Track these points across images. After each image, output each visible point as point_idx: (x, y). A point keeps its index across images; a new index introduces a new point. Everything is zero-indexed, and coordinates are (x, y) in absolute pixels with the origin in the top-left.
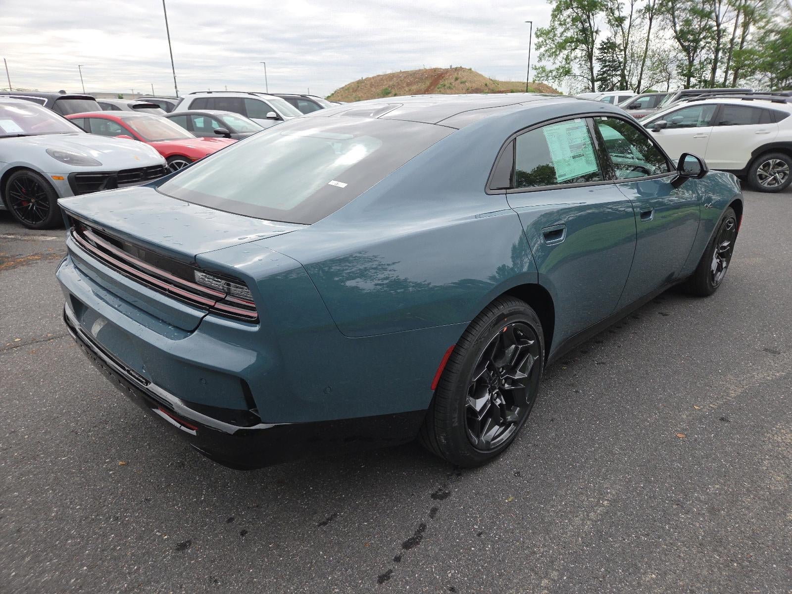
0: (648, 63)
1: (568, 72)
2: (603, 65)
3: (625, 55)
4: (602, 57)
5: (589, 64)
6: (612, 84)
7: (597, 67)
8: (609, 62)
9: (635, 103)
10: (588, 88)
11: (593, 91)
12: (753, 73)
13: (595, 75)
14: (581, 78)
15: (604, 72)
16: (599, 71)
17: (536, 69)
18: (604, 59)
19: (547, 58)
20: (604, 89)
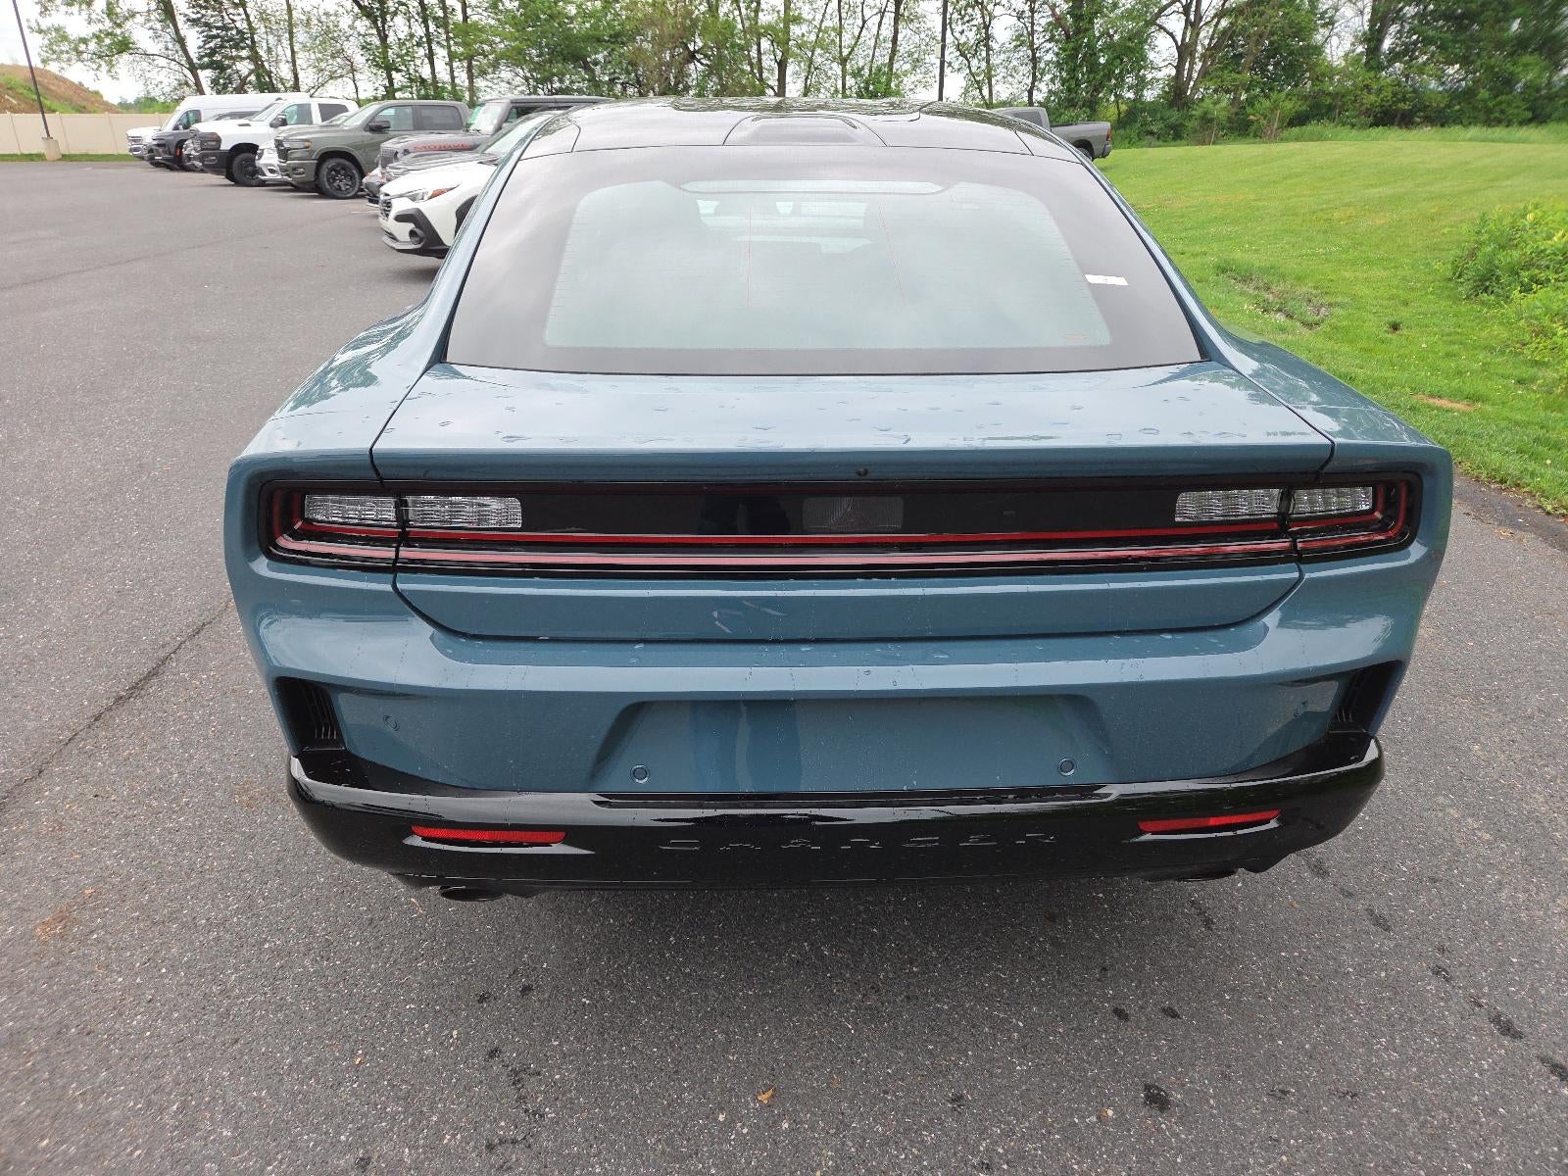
0: (301, 36)
1: (124, 46)
2: (205, 34)
3: (247, 16)
4: (199, 15)
5: (171, 30)
6: (240, 77)
7: (194, 39)
8: (217, 28)
9: (377, 119)
10: (187, 84)
11: (200, 91)
12: (495, 66)
13: (194, 56)
14: (163, 62)
15: (213, 52)
16: (200, 48)
17: (40, 31)
18: (203, 20)
19: (64, 8)
20: (225, 87)
